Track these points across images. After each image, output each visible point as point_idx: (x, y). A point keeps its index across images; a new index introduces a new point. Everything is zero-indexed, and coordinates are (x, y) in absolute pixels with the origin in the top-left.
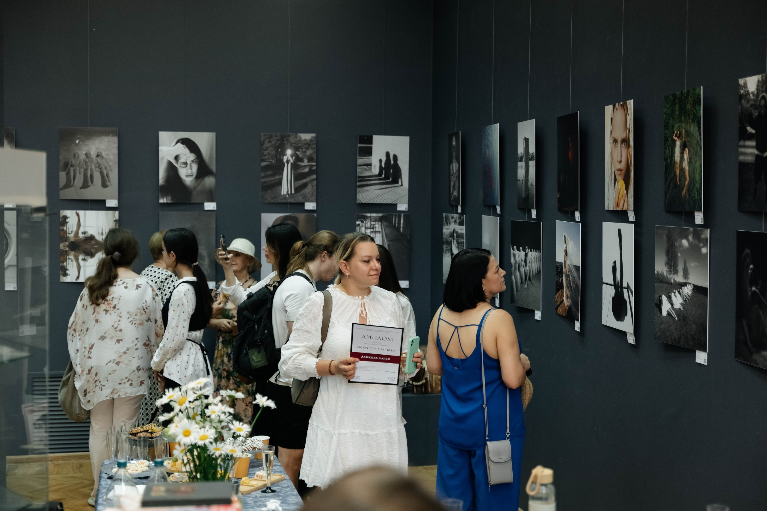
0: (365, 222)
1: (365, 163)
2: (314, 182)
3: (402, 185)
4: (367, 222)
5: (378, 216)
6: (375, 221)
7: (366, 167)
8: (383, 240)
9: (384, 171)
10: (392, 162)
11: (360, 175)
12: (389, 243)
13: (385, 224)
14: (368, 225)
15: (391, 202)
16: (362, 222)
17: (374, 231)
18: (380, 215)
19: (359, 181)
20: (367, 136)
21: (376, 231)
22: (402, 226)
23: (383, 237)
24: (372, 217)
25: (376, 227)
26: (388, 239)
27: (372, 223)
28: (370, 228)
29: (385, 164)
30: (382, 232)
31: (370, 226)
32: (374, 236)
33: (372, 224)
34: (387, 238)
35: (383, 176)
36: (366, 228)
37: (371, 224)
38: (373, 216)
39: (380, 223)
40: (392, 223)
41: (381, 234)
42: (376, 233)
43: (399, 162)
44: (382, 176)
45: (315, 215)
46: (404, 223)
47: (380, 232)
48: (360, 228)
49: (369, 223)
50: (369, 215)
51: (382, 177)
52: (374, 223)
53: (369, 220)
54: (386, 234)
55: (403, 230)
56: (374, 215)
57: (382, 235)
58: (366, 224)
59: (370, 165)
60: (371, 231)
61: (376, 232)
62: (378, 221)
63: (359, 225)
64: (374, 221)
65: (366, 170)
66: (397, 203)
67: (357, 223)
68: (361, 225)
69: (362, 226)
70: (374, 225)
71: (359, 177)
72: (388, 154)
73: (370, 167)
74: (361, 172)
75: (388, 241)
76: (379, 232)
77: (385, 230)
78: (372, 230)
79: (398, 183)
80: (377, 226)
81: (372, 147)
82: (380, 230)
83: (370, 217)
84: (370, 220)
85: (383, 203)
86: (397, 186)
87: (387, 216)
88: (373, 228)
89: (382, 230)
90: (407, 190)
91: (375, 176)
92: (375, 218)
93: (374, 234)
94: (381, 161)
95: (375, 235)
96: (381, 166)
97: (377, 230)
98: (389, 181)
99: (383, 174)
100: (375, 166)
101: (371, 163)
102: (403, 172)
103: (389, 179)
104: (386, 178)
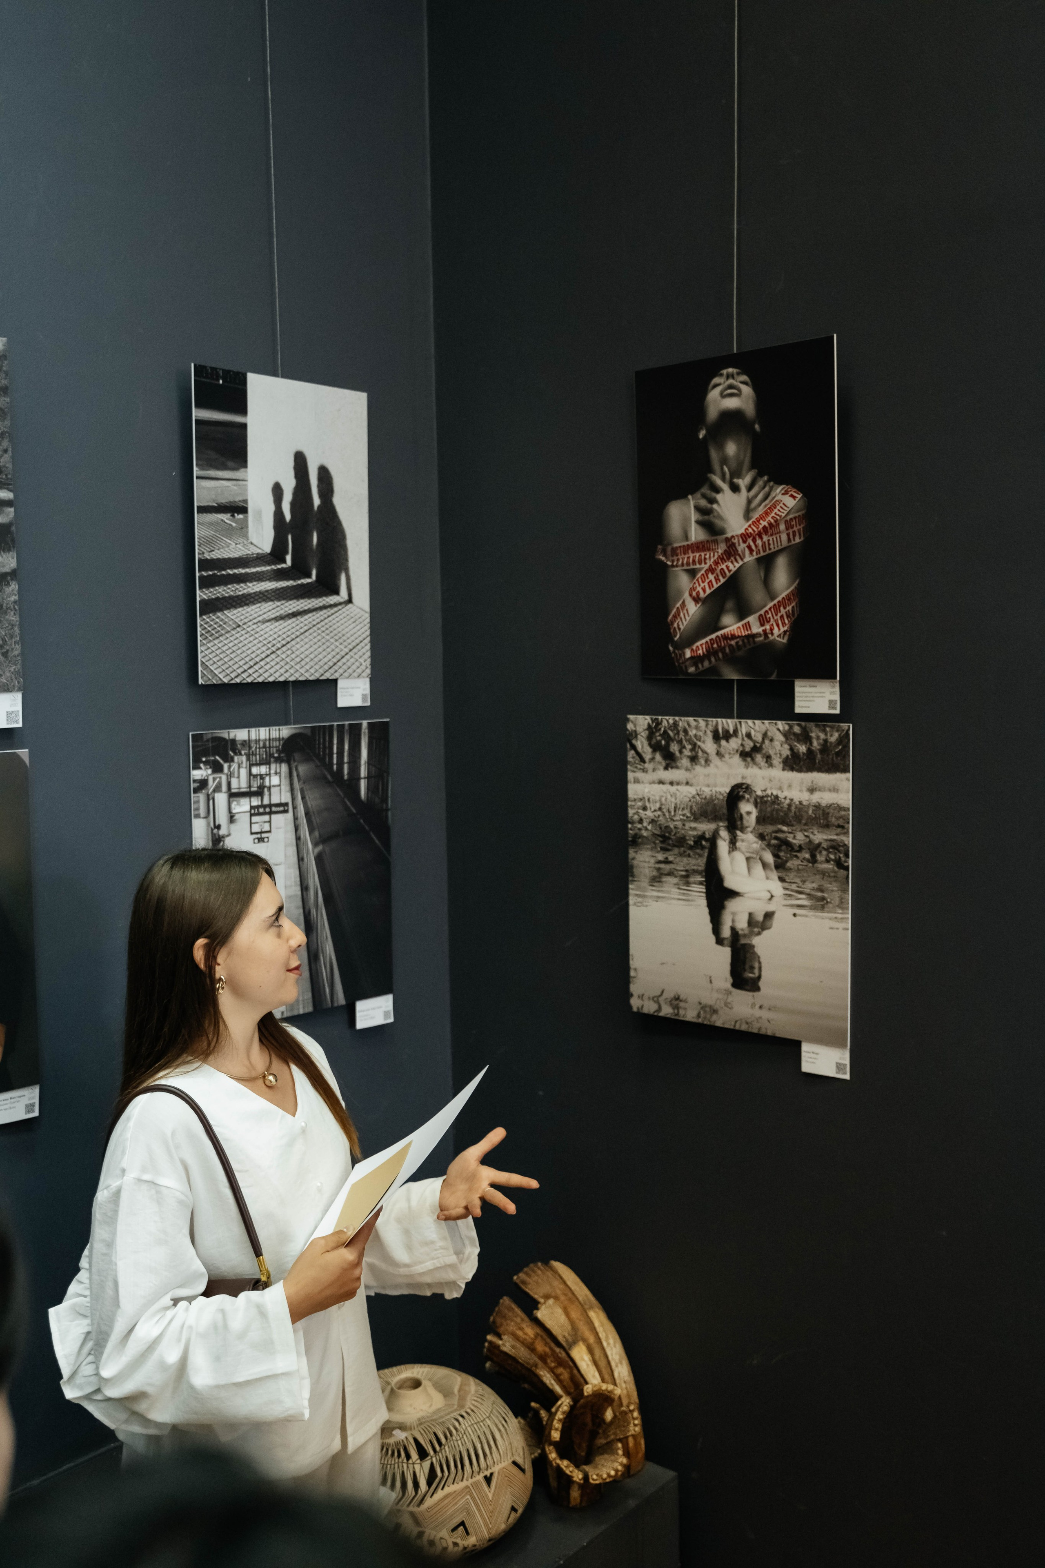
0: (226, 766)
1: (223, 500)
2: (8, 590)
3: (350, 601)
4: (234, 766)
5: (279, 739)
6: (267, 763)
7: (225, 517)
8: (298, 838)
9: (290, 537)
10: (317, 501)
11: (207, 556)
12: (317, 850)
13: (303, 769)
14: (241, 782)
15: (316, 676)
16: (217, 768)
17: (264, 807)
18: (285, 732)
19: (207, 583)
20: (227, 374)
21: (270, 806)
22: (363, 772)
23: (296, 829)
24: (253, 744)
25: (269, 788)
26: (317, 833)
27: (255, 770)
28: (249, 794)
29: (293, 504)
30: (294, 808)
31: (250, 787)
32: (266, 827)
33: (255, 776)
34: (311, 832)
35: (289, 558)
36: (233, 795)
37: (250, 774)
38: (257, 741)
39: (284, 768)
40: (332, 764)
41: (290, 815)
42: (270, 813)
43: (338, 500)
44: (284, 562)
45: (23, 753)
46: (369, 763)
47: (286, 804)
48: (209, 798)
49: (244, 772)
50: (241, 735)
51: (284, 566)
52: (263, 769)
53: (244, 758)
54: (307, 814)
55: (368, 788)
56: (263, 733)
57: (295, 818)
58: (230, 775)
59: (243, 510)
60: (252, 808)
61: (270, 810)
62: (279, 760)
63: (203, 784)
64: (260, 764)
65: (229, 532)
66: (336, 675)
67: (197, 774)
68: (212, 785)
69: (218, 789)
70: (262, 777)
71: (206, 564)
72: (300, 461)
73: (241, 516)
74: (209, 542)
75: (315, 845)
76: (283, 808)
77: (303, 798)
78: (255, 802)
79: (336, 592)
80: (275, 780)
81: (244, 426)
82: (286, 798)
83: (246, 744)
84: (248, 756)
85: (292, 679)
86: (335, 605)
87: (308, 732)
88: (259, 793)
89: (293, 799)
90: (367, 617)
91: (260, 559)
92: (266, 745)
93: (266, 818)
94: (277, 491)
95: (270, 822)
96: (278, 514)
97: (275, 800)
98: (309, 580)
99: (287, 553)
100: (259, 513)
101: (246, 501)
102: (350, 543)
103: (309, 576)
104: (299, 569)
